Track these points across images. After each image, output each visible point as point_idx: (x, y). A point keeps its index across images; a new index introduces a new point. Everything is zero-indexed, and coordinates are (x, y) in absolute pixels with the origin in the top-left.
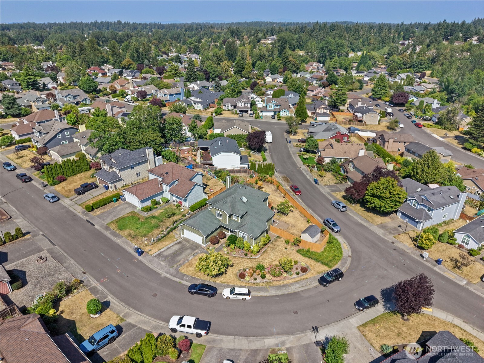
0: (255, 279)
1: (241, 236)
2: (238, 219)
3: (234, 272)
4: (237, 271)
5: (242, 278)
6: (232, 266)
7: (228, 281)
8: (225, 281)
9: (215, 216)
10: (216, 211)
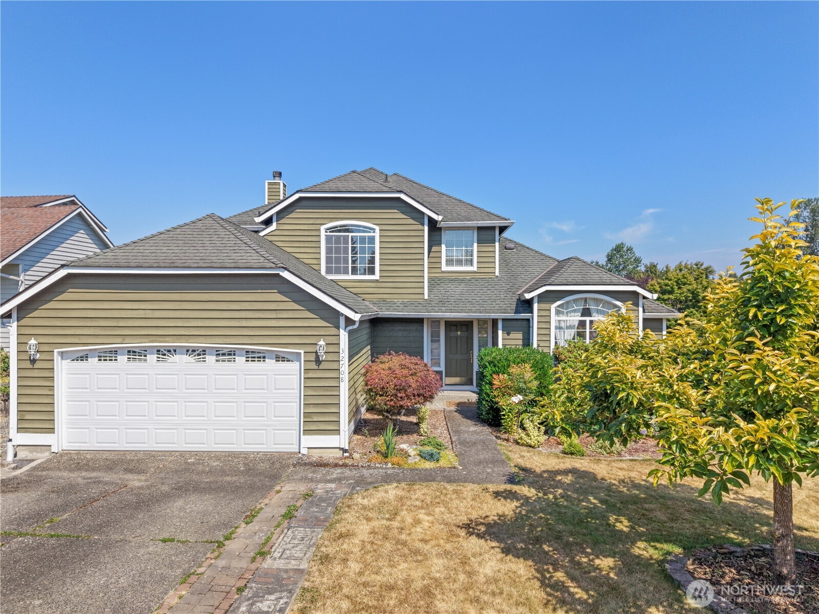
2: (485, 261)
9: (319, 271)
10: (323, 228)
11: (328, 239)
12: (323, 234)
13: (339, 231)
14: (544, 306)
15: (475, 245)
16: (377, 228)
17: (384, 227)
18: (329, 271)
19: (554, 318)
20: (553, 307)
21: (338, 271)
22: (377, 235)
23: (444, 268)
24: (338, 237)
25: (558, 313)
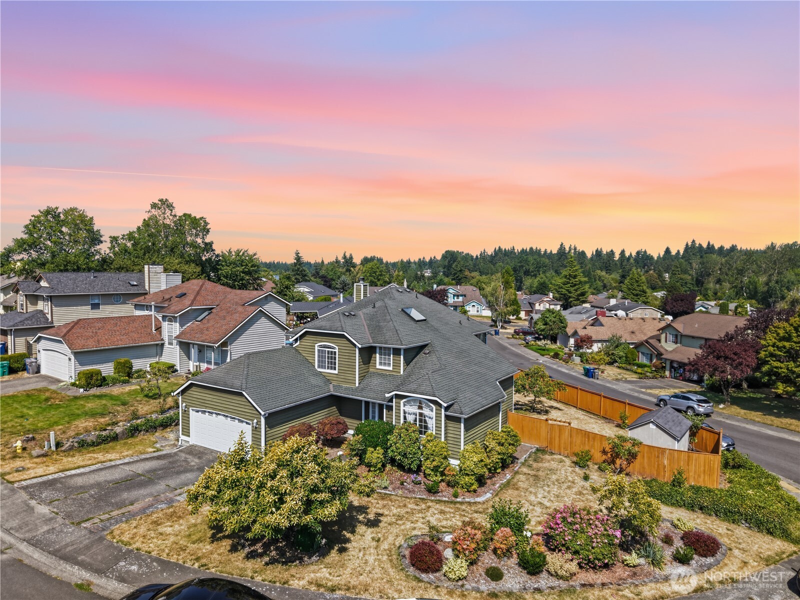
0: (495, 575)
1: (410, 418)
2: (396, 365)
3: (385, 546)
4: (400, 541)
5: (426, 571)
6: (374, 523)
7: (354, 581)
8: (336, 580)
9: (314, 366)
10: (316, 345)
11: (319, 350)
12: (316, 348)
13: (324, 347)
14: (398, 400)
15: (392, 355)
16: (337, 348)
17: (340, 348)
18: (319, 367)
19: (402, 408)
20: (402, 402)
21: (322, 368)
22: (337, 351)
23: (378, 366)
24: (322, 350)
25: (404, 405)
